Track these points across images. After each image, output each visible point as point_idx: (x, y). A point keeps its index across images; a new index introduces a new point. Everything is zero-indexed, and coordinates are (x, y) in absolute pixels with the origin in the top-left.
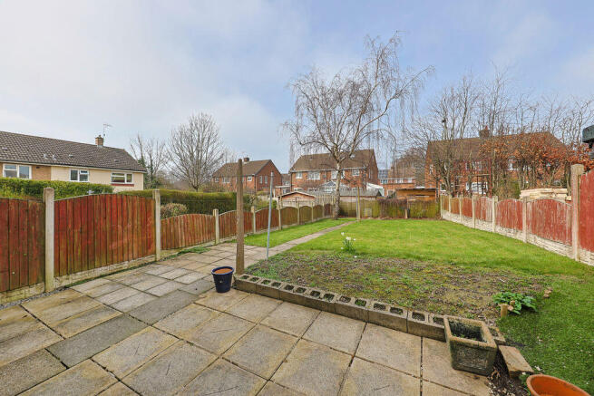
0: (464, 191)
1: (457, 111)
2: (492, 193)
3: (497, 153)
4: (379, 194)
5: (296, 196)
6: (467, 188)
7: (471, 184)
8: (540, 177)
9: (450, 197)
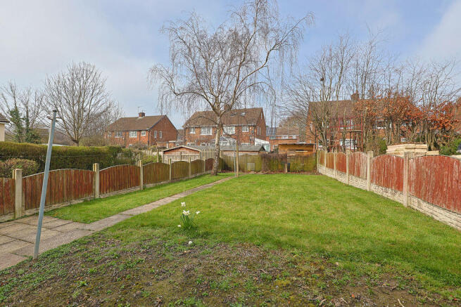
0: (338, 146)
1: (334, 70)
2: (363, 148)
3: (368, 111)
4: (263, 148)
5: (181, 150)
6: (341, 144)
7: (344, 140)
8: (403, 134)
9: (326, 152)
